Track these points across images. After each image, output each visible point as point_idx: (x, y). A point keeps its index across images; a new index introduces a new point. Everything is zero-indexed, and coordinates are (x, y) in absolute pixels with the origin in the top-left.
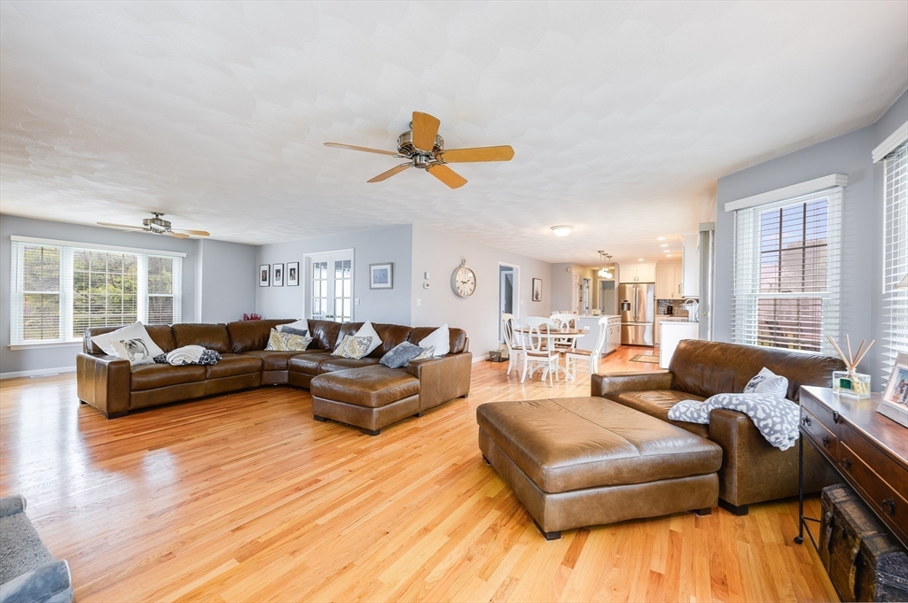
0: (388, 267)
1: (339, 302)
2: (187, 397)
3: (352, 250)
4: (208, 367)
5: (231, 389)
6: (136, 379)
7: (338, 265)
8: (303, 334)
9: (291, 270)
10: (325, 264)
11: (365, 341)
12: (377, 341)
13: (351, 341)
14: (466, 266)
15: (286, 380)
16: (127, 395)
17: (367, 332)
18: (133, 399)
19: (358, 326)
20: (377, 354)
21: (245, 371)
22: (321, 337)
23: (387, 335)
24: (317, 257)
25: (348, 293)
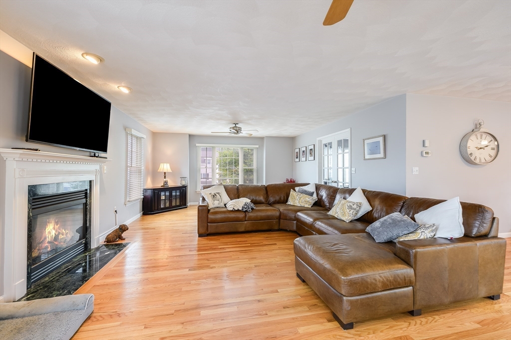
0: (381, 139)
1: (340, 171)
2: (235, 230)
3: (349, 130)
4: (247, 213)
5: (260, 228)
6: (211, 216)
7: (340, 143)
8: (311, 194)
9: (310, 150)
10: (330, 144)
11: (355, 206)
12: (366, 207)
13: (343, 205)
14: (482, 130)
15: (295, 228)
16: (206, 225)
17: (358, 197)
18: (209, 228)
19: (351, 191)
20: (367, 219)
21: (269, 218)
22: (324, 198)
23: (377, 203)
24: (326, 140)
25: (347, 164)
